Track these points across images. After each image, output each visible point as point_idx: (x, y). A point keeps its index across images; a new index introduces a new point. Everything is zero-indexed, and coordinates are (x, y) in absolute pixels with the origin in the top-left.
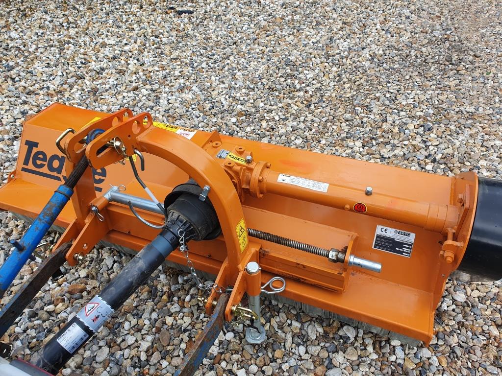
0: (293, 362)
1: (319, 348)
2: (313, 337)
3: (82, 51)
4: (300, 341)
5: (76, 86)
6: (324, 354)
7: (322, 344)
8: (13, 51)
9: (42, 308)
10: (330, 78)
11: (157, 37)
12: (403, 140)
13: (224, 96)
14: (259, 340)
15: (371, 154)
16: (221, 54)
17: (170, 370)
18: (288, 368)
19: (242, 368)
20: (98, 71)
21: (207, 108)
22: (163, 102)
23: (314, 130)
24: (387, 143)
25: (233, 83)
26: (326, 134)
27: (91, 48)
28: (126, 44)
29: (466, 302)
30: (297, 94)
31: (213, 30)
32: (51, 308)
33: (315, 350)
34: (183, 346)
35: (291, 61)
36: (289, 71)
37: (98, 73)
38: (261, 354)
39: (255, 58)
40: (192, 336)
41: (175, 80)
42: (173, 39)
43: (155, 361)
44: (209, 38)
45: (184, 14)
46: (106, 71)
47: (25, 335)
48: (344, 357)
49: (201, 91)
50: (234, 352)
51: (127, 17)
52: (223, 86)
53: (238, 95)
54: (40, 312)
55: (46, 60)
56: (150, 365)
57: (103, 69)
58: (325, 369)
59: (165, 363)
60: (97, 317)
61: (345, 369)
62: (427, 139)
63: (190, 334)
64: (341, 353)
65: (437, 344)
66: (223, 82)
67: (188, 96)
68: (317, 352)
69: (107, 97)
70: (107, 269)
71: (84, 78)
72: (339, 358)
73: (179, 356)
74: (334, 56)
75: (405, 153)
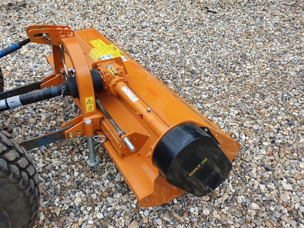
0: (99, 183)
1: (114, 185)
2: (117, 180)
3: (146, 16)
4: (109, 178)
5: (128, 30)
6: (114, 190)
7: (117, 185)
8: (119, 8)
9: (39, 108)
10: (260, 73)
11: (186, 20)
12: (266, 122)
13: (190, 59)
14: (92, 164)
15: (237, 120)
16: (210, 39)
17: (55, 155)
18: (95, 185)
19: (79, 172)
20: (144, 27)
21: (176, 62)
22: (158, 51)
23: (219, 94)
24: (254, 119)
25: (202, 55)
26: (224, 100)
27: (151, 16)
28: (168, 19)
29: (206, 216)
30: (232, 73)
31: (219, 26)
32: (41, 110)
33: (112, 185)
34: (68, 150)
35: (246, 56)
36: (239, 60)
37: (143, 28)
38: (90, 172)
39: (227, 47)
40: (74, 149)
41: (174, 43)
42: (193, 23)
43: (53, 149)
44: (212, 29)
45: (210, 13)
46: (147, 28)
47: (27, 114)
48: (121, 197)
49: (181, 53)
50: (82, 165)
51: (181, 6)
52: (195, 54)
53: (199, 62)
54: (37, 109)
55: (128, 15)
56: (51, 149)
57: (146, 27)
58: (108, 195)
59: (56, 152)
60: (13, 102)
61: (116, 201)
62: (283, 129)
63: (73, 147)
64: (121, 194)
65: (169, 222)
66: (196, 53)
67: (172, 53)
68: (112, 186)
69: (136, 39)
70: (70, 107)
71: (135, 28)
72: (118, 195)
73: (63, 153)
74: (276, 62)
75: (259, 129)
